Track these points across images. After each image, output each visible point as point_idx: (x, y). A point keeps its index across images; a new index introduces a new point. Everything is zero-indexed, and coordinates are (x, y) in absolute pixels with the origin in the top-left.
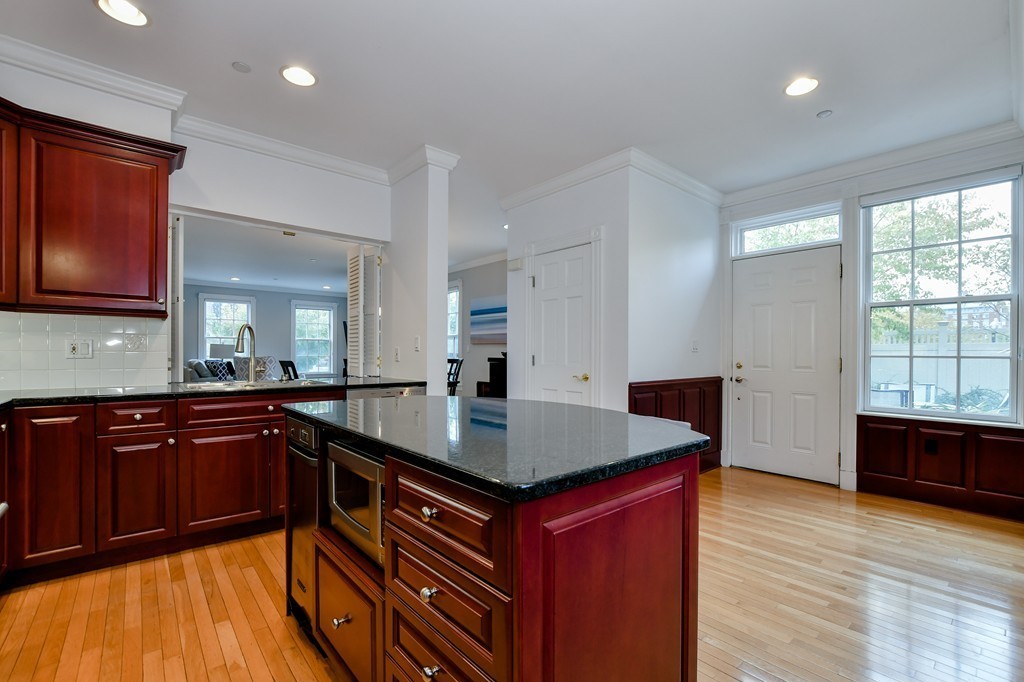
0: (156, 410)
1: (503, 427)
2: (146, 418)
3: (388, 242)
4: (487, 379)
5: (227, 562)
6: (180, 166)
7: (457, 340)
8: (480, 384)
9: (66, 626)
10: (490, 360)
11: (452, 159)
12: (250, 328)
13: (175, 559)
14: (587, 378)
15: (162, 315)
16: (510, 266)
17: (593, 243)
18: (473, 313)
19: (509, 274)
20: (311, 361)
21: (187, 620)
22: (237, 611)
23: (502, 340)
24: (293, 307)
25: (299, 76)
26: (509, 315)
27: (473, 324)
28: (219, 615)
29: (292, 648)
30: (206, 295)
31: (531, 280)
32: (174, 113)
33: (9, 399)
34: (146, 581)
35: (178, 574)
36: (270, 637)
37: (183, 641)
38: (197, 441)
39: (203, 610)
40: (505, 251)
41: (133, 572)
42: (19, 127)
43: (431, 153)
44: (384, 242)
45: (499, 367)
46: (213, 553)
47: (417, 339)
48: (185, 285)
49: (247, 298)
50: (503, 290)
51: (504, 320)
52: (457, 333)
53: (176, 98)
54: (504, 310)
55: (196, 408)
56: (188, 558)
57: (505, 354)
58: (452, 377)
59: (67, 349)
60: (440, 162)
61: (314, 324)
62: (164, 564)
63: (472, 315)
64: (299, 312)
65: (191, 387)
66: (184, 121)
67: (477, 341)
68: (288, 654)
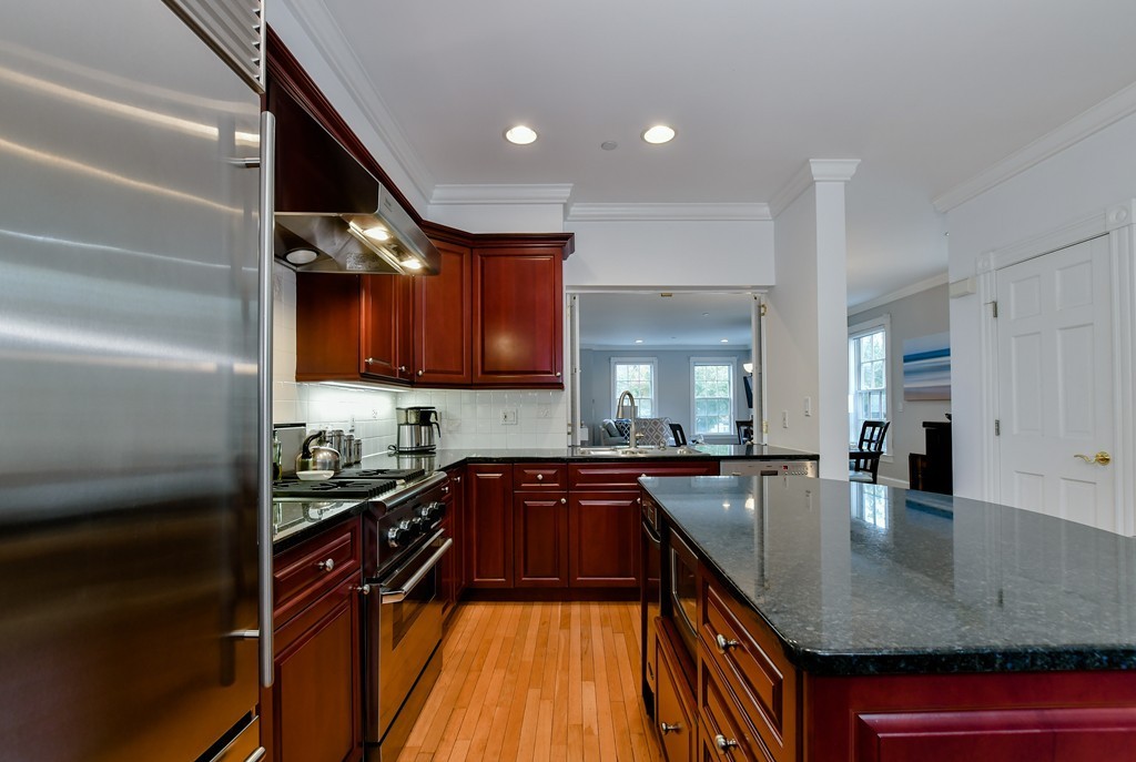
0: (553, 472)
1: (949, 515)
2: (546, 479)
3: (772, 287)
4: (922, 450)
5: (604, 621)
6: (573, 251)
7: (884, 396)
8: (913, 458)
9: (490, 642)
10: (925, 424)
11: (848, 167)
12: (629, 394)
13: (566, 607)
14: (1105, 460)
15: (560, 386)
16: (953, 291)
17: (1114, 234)
18: (907, 359)
19: (952, 302)
20: (712, 421)
21: (563, 668)
22: (601, 675)
23: (944, 396)
24: (692, 364)
25: (659, 134)
26: (953, 359)
27: (907, 373)
28: (588, 675)
29: (640, 734)
30: (616, 359)
31: (990, 307)
32: (565, 204)
33: (464, 457)
34: (544, 623)
35: (566, 622)
36: (623, 713)
37: (557, 688)
38: (583, 503)
39: (576, 664)
40: (944, 271)
41: (537, 610)
42: (472, 248)
43: (818, 168)
44: (768, 287)
45: (940, 436)
46: (595, 609)
47: (807, 400)
48: (581, 350)
49: (651, 359)
50: (943, 324)
51: (947, 368)
52: (884, 386)
53: (564, 191)
54: (946, 353)
55: (583, 472)
56: (576, 609)
57: (949, 417)
58: (873, 445)
59: (502, 417)
60: (831, 177)
61: (714, 381)
62: (557, 609)
63: (905, 361)
64: (697, 368)
65: (582, 452)
66: (574, 210)
67: (914, 396)
68: (635, 738)
